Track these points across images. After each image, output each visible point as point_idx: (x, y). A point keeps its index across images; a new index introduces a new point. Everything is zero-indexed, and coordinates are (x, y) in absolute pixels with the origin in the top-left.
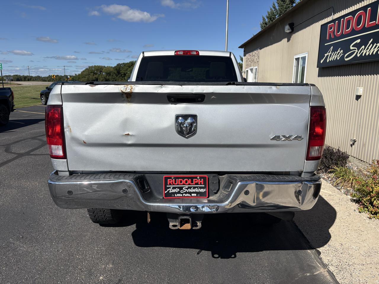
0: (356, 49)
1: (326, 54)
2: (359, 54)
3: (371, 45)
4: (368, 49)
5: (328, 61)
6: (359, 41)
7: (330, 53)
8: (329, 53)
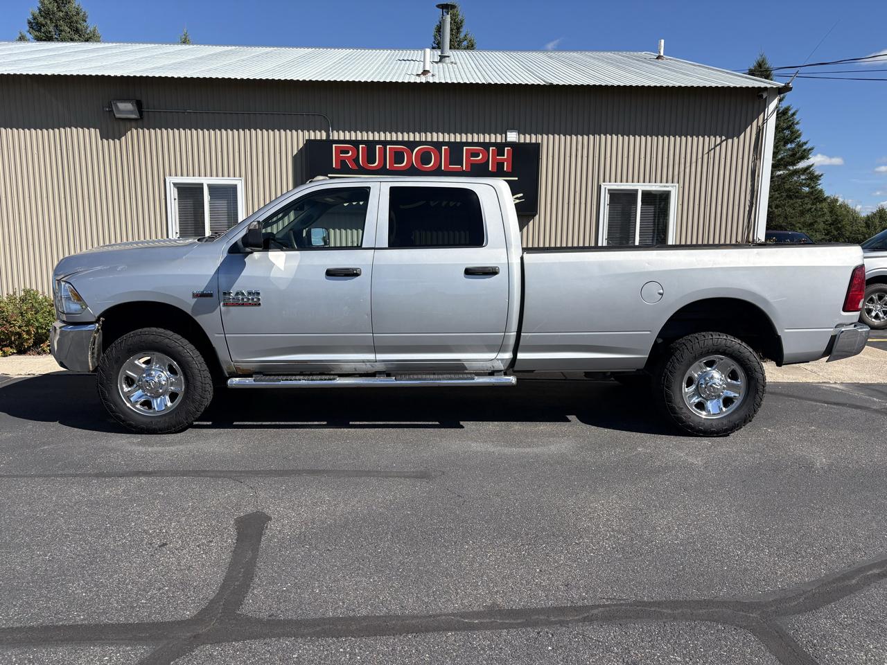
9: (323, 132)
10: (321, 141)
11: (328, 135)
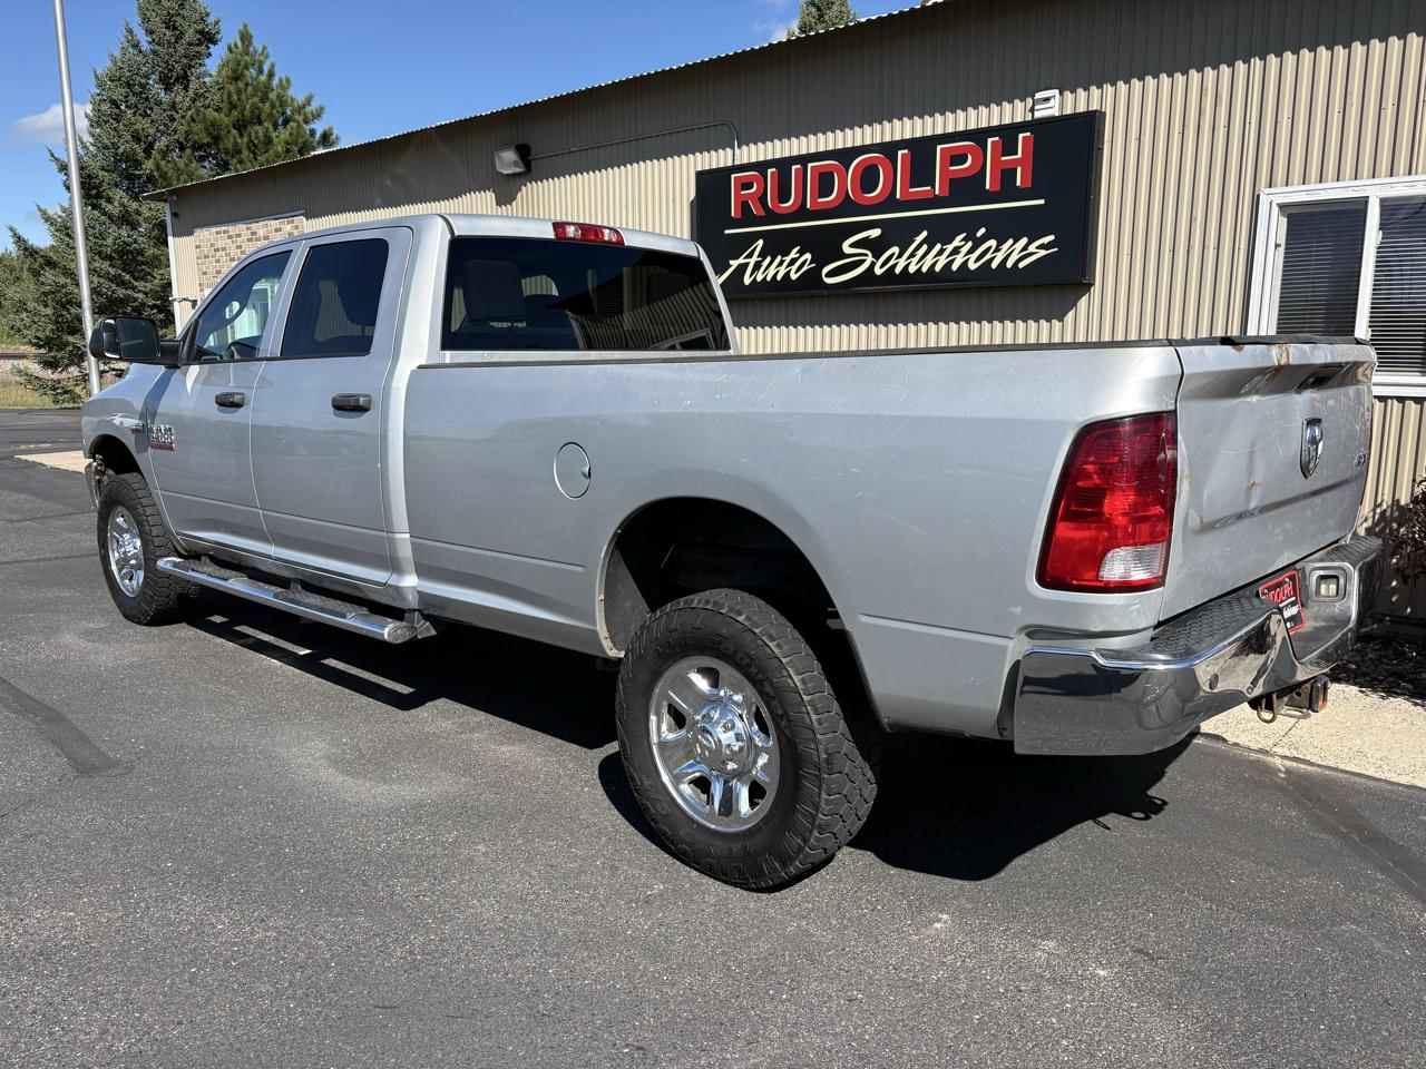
0: (867, 255)
1: (737, 258)
2: (881, 267)
3: (925, 247)
4: (912, 255)
5: (747, 280)
6: (875, 233)
7: (755, 258)
8: (750, 256)
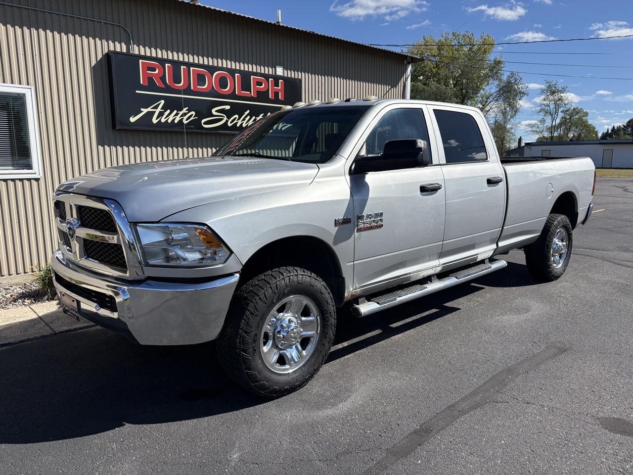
0: (224, 117)
1: (147, 108)
2: (231, 123)
4: (244, 119)
5: (154, 121)
6: (228, 107)
7: (159, 110)
8: (156, 108)
9: (123, 44)
10: (121, 53)
11: (128, 49)
